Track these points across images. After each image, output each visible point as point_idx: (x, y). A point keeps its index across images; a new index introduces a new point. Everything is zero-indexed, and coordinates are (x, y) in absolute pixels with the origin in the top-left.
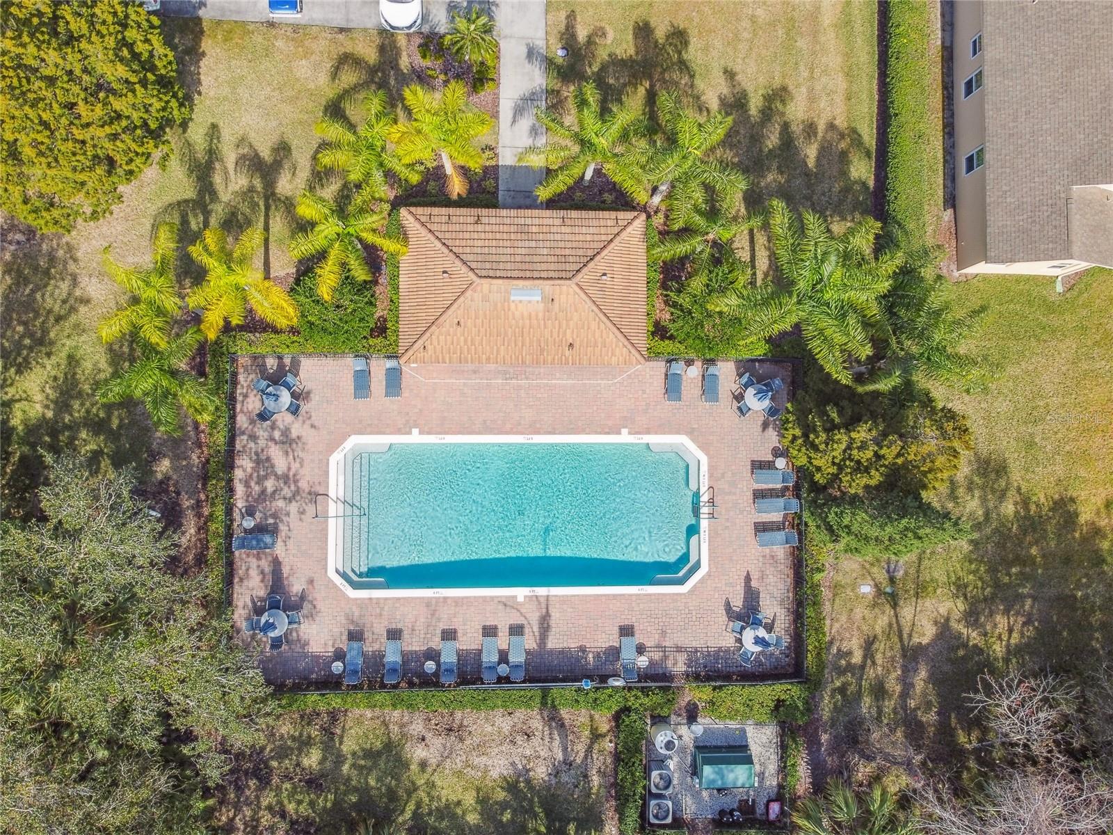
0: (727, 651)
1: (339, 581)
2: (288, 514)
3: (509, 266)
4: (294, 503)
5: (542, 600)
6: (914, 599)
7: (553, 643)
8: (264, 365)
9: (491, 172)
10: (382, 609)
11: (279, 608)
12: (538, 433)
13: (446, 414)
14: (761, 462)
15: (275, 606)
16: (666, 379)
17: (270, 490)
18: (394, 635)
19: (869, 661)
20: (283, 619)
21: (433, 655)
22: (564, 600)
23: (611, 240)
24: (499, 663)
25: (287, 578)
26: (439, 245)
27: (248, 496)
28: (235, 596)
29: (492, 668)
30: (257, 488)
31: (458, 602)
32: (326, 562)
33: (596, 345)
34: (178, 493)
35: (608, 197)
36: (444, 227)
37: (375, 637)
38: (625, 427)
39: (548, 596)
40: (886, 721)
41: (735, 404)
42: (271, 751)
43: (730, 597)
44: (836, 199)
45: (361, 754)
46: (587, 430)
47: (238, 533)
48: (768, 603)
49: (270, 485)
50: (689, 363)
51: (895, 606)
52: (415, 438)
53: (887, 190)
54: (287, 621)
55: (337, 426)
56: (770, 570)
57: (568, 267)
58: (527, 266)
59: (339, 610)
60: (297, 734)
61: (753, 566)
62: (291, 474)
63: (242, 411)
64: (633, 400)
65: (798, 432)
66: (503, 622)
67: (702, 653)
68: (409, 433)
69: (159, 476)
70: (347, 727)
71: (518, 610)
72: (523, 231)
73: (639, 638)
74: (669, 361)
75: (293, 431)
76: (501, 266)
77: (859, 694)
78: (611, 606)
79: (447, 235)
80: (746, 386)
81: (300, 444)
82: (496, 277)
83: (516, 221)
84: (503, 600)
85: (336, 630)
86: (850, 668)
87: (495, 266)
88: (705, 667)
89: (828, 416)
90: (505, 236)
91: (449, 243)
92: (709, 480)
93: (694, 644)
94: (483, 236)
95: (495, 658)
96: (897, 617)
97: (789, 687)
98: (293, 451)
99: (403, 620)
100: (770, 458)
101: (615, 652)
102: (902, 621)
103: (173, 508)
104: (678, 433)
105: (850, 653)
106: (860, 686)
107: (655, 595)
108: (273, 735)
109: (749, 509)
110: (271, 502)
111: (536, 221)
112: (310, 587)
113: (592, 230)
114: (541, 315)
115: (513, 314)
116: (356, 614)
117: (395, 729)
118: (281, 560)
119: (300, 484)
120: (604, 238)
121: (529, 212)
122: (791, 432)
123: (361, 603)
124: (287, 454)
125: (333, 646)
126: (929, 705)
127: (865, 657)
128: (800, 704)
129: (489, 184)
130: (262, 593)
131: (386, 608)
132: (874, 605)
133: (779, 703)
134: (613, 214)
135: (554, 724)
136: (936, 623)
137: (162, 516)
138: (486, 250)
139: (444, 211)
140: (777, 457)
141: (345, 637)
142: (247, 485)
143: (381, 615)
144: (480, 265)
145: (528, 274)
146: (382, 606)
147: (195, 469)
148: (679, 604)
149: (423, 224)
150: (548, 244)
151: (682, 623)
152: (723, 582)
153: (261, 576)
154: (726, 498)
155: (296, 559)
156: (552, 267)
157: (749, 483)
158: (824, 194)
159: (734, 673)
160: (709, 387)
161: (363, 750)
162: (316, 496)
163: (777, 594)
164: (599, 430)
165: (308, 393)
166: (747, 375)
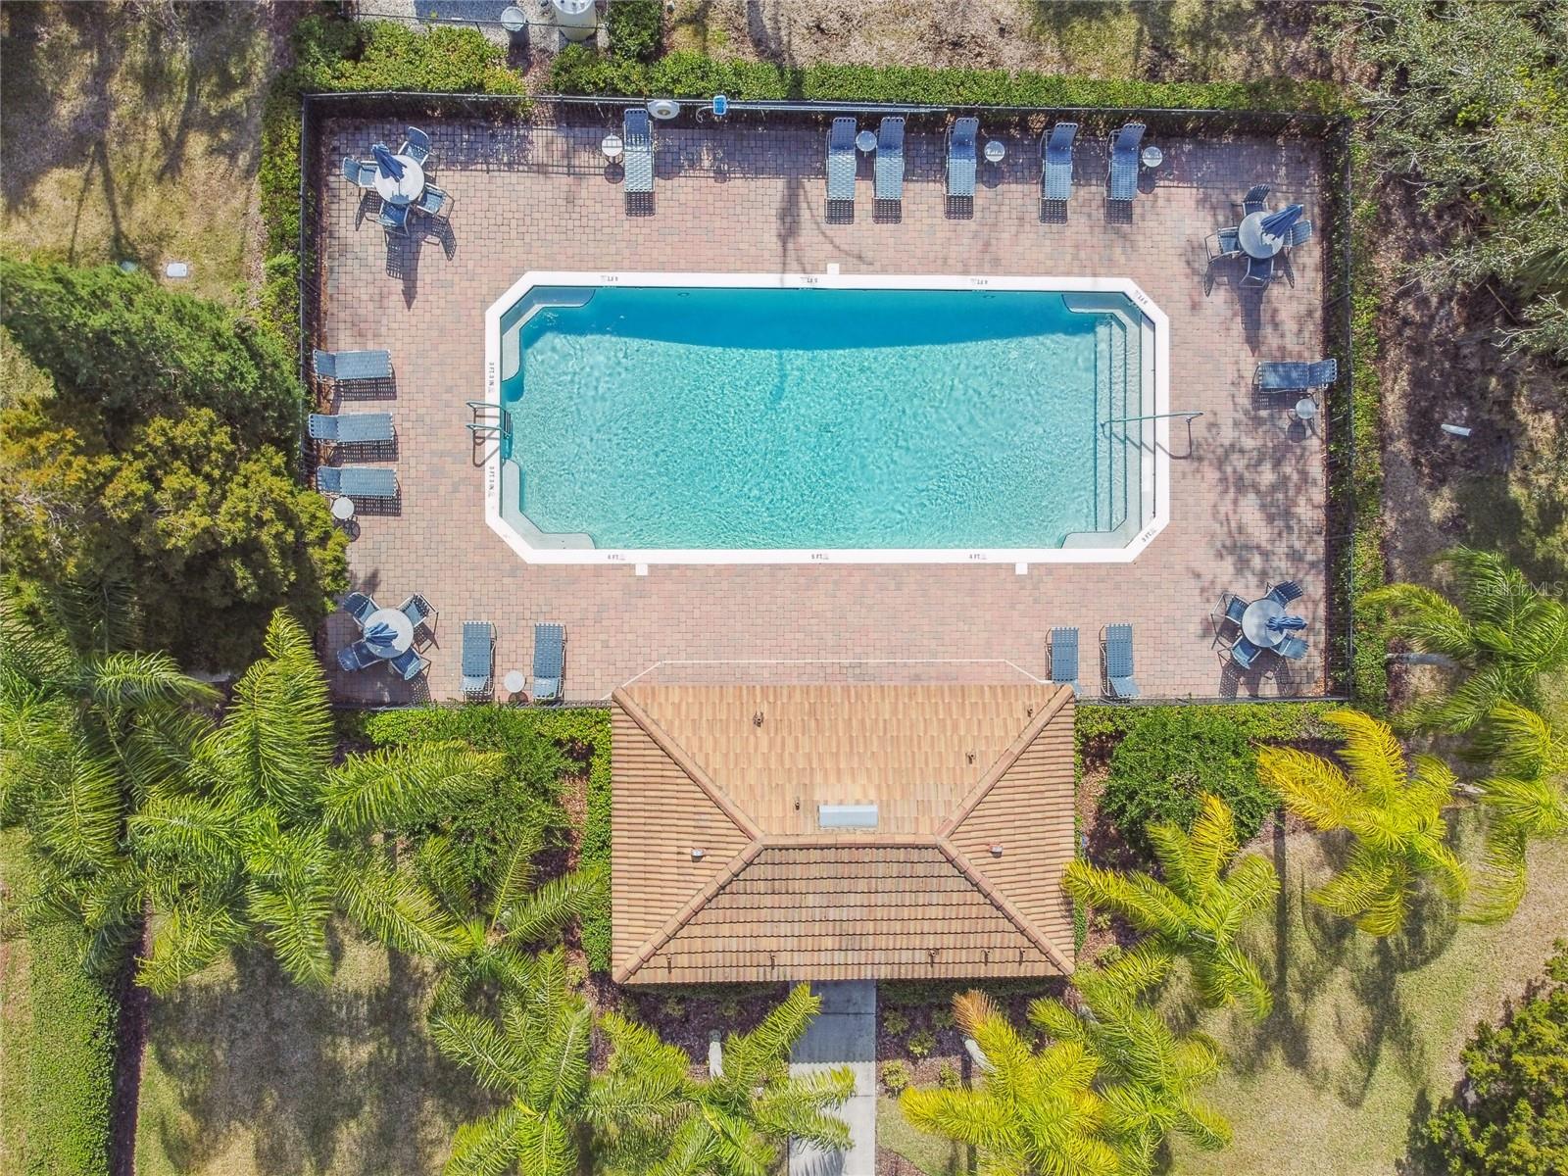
0: (451, 164)
1: (1150, 308)
2: (1236, 424)
3: (881, 869)
4: (1227, 442)
5: (794, 265)
6: (78, 248)
7: (773, 189)
8: (1281, 685)
9: (890, 1047)
10: (1075, 257)
11: (1253, 259)
12: (802, 567)
13: (968, 600)
14: (381, 514)
15: (1260, 264)
16: (564, 669)
17: (1267, 466)
18: (1054, 211)
19: (173, 136)
20: (1247, 241)
21: (989, 174)
22: (754, 266)
23: (682, 926)
24: (873, 154)
25: (1235, 315)
26: (1008, 906)
27: (1302, 455)
28: (1319, 288)
29: (887, 147)
30: (1288, 469)
31: (944, 267)
32: (1171, 342)
33: (711, 723)
34: (1416, 462)
35: (674, 1010)
36: (996, 939)
37: (1086, 210)
38: (641, 578)
39: (784, 271)
40: (143, 25)
41: (429, 621)
42: (1253, 26)
43: (443, 262)
44: (220, 1027)
45: (1106, 12)
46: (711, 573)
47: (1318, 393)
48: (371, 249)
49: (1267, 476)
50: (519, 699)
51: (118, 238)
52: (1021, 558)
53: (113, 1050)
54: (1241, 237)
55: (1158, 579)
56: (367, 309)
57: (768, 871)
58: (846, 870)
59: (1149, 259)
60: (1213, 52)
61: (399, 317)
62: (1231, 494)
63: (1316, 603)
64: (626, 629)
65: (315, 553)
66: (864, 227)
67: (500, 162)
68: (1032, 566)
69: (1446, 491)
70: (1131, 58)
71: (837, 247)
72: (849, 940)
73: (617, 192)
74: (558, 701)
75: (1231, 569)
76: (895, 869)
77: (195, 75)
78: (669, 250)
79: (991, 925)
80: (410, 655)
81: (1219, 545)
82: (906, 847)
83: (862, 957)
84: (864, 267)
85: (1151, 224)
86: (211, 126)
87: (907, 870)
88: (493, 136)
89: (255, 575)
90: (884, 927)
91: (989, 911)
92: (482, 479)
93: (514, 177)
94: (927, 926)
95: (881, 163)
96: (114, 216)
97: (335, 83)
98: (1230, 532)
99: (1039, 238)
100: (363, 521)
101: (664, 168)
102: (104, 208)
103: (1423, 438)
104: (541, 568)
105: (211, 152)
106: (191, 89)
107: (588, 270)
108: (1251, 52)
109: (407, 425)
110: (1265, 445)
111: (824, 958)
112: (1197, 299)
113: (718, 944)
114: (819, 778)
115: (869, 778)
116: (1118, 251)
117: (1050, 51)
118: (1247, 347)
119: (1217, 475)
120: (697, 931)
121: (838, 975)
122: (328, 555)
123: (1111, 268)
124: (1240, 530)
125: (1156, 196)
126: (53, 54)
127: (181, 143)
128: (314, 48)
129: (896, 1025)
130: (1276, 292)
131: (1068, 258)
132: (162, 239)
133: (356, 54)
134: (676, 977)
135: (773, 46)
136: (34, 204)
137: (1438, 425)
138: (922, 899)
139: (995, 972)
140: (350, 522)
141: (1137, 211)
142: (1304, 475)
143: (1077, 247)
144: (936, 870)
145: (845, 855)
146: (1076, 263)
147: (1390, 503)
148: (542, 251)
149: (1035, 944)
150: (804, 914)
151: (536, 215)
152: (457, 289)
153: (1277, 319)
154: (449, 446)
155: (1223, 346)
156: (798, 872)
157: (406, 473)
158: (246, 1034)
159: (439, 122)
160: (482, 651)
161: (1103, 19)
162: (1191, 455)
163: (351, 264)
164: (689, 573)
165: (1205, 633)
166: (408, 676)
